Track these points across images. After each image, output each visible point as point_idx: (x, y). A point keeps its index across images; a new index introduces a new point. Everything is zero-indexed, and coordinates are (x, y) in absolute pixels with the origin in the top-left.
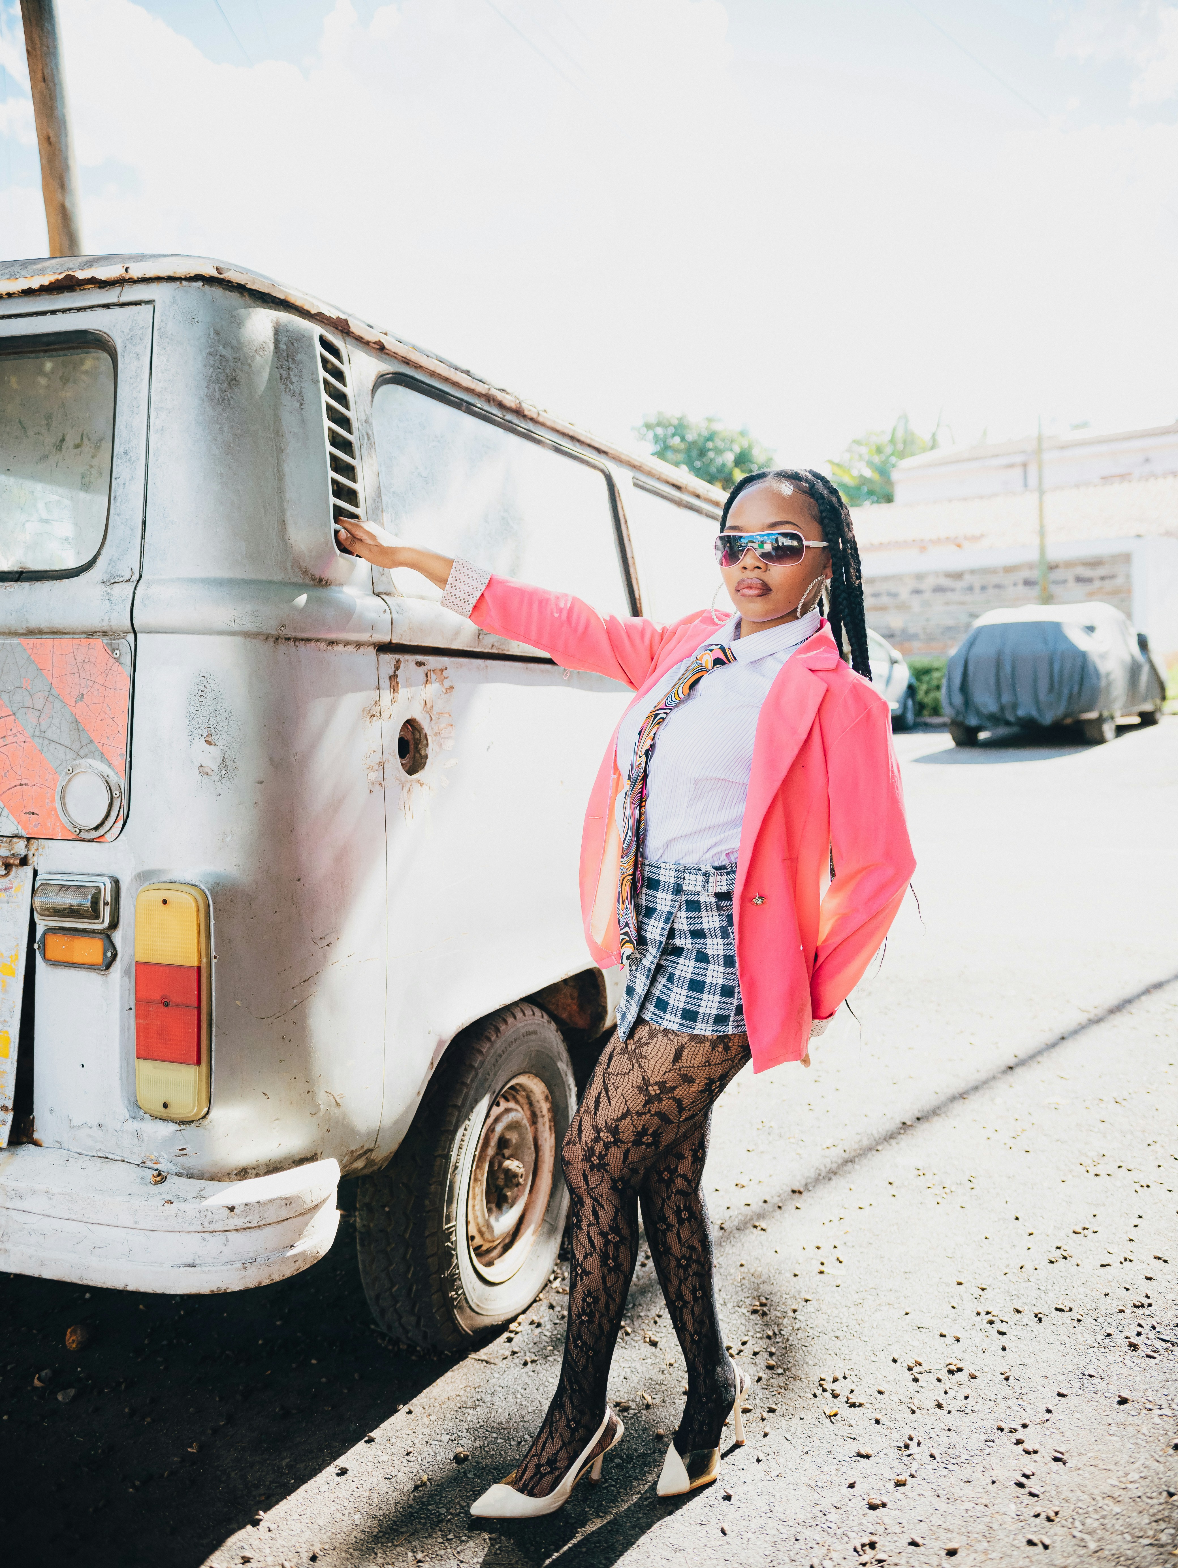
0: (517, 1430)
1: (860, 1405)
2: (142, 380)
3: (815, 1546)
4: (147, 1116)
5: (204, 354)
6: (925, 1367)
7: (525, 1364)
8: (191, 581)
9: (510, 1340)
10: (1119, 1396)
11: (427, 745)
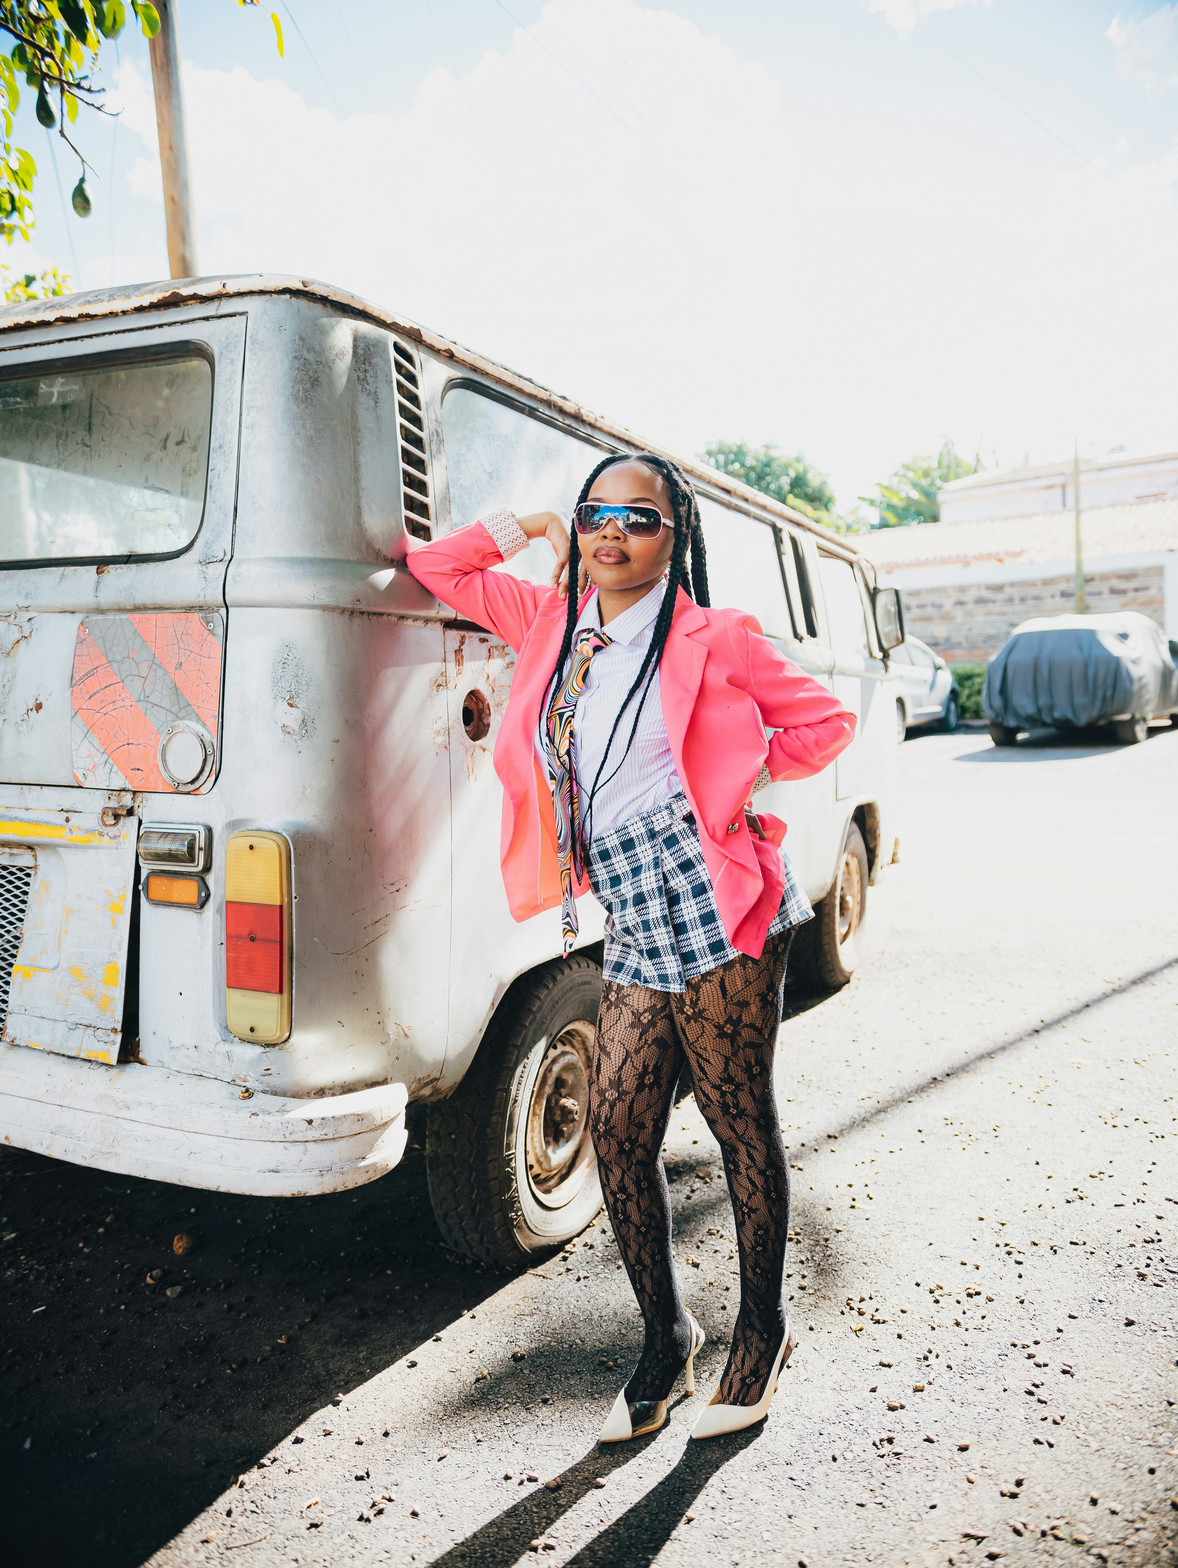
0: (569, 1335)
1: (884, 1322)
2: (235, 382)
3: (837, 1439)
4: (237, 1039)
5: (291, 359)
6: (946, 1290)
7: (578, 1280)
8: (277, 560)
9: (565, 1259)
10: (1127, 1319)
11: (490, 714)
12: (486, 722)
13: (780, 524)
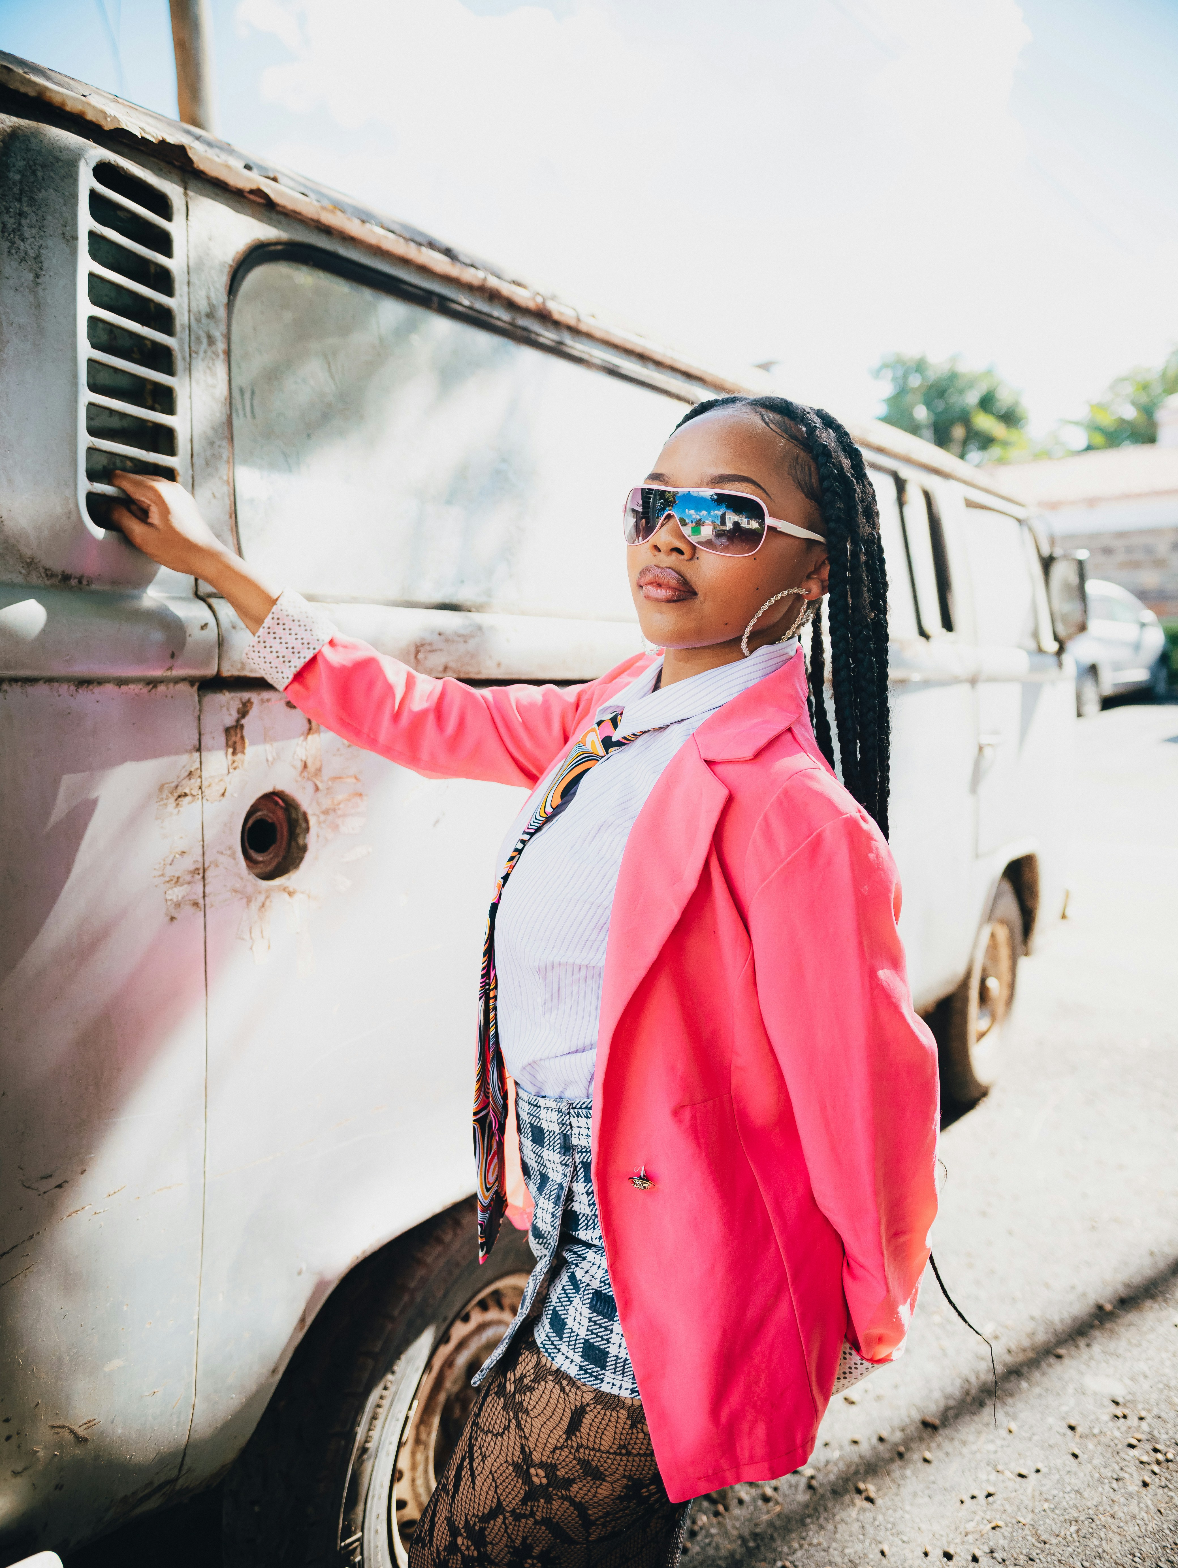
11: (307, 829)
12: (301, 842)
13: (905, 472)
